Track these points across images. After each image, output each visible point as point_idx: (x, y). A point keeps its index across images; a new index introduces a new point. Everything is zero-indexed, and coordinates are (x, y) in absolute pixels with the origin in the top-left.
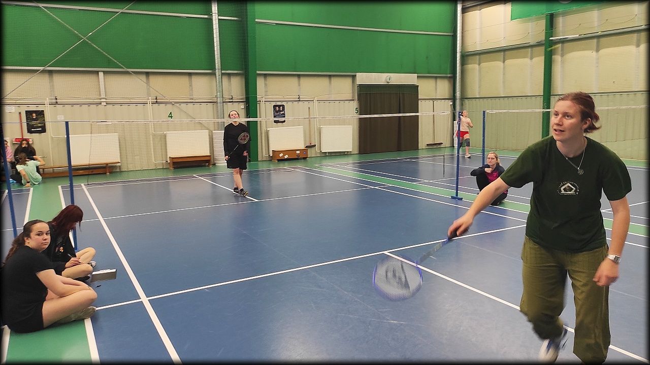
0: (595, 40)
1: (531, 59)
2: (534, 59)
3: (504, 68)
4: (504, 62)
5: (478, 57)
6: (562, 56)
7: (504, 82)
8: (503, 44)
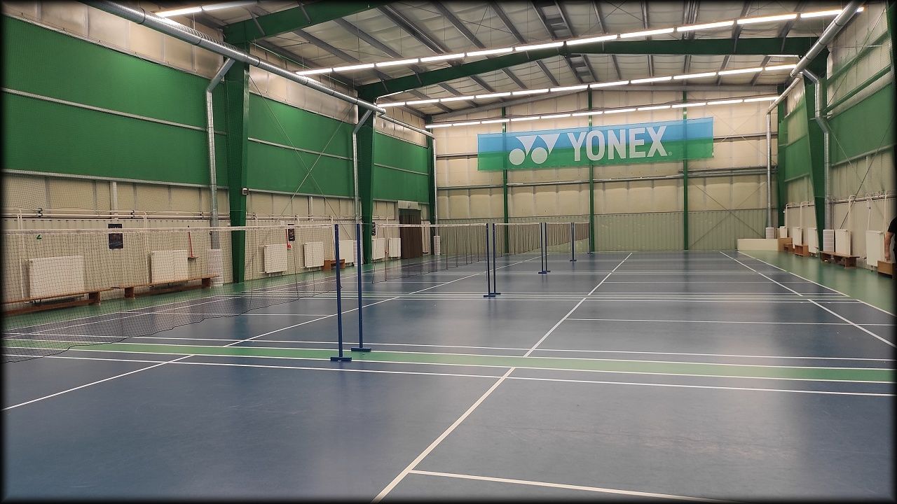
0: (532, 187)
1: (491, 195)
2: (493, 196)
3: (470, 200)
4: (469, 196)
5: (447, 191)
6: (512, 194)
7: (470, 209)
8: (468, 184)
